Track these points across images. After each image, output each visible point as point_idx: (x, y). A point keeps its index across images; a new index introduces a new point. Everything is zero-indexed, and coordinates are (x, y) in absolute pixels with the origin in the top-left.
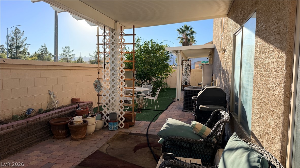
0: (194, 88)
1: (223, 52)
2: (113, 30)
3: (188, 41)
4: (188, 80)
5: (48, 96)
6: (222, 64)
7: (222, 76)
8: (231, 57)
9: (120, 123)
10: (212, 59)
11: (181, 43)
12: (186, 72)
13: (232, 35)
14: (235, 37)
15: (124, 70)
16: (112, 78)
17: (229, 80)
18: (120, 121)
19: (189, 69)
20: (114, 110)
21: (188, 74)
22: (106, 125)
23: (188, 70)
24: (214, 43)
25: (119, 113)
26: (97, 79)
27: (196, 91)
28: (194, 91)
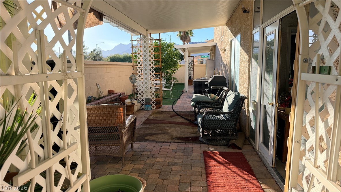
0: (201, 80)
1: (224, 51)
2: (144, 37)
3: (186, 35)
4: (192, 75)
5: (97, 87)
6: (223, 60)
7: (223, 69)
8: (229, 56)
9: (152, 106)
10: (213, 55)
11: (179, 36)
12: (190, 67)
13: (229, 41)
14: (231, 42)
15: (154, 66)
16: (145, 73)
17: (228, 71)
18: (152, 104)
19: (193, 65)
20: (148, 96)
21: (192, 69)
22: (142, 108)
23: (191, 65)
24: (215, 41)
25: (151, 98)
26: (132, 73)
27: (203, 82)
28: (202, 82)
